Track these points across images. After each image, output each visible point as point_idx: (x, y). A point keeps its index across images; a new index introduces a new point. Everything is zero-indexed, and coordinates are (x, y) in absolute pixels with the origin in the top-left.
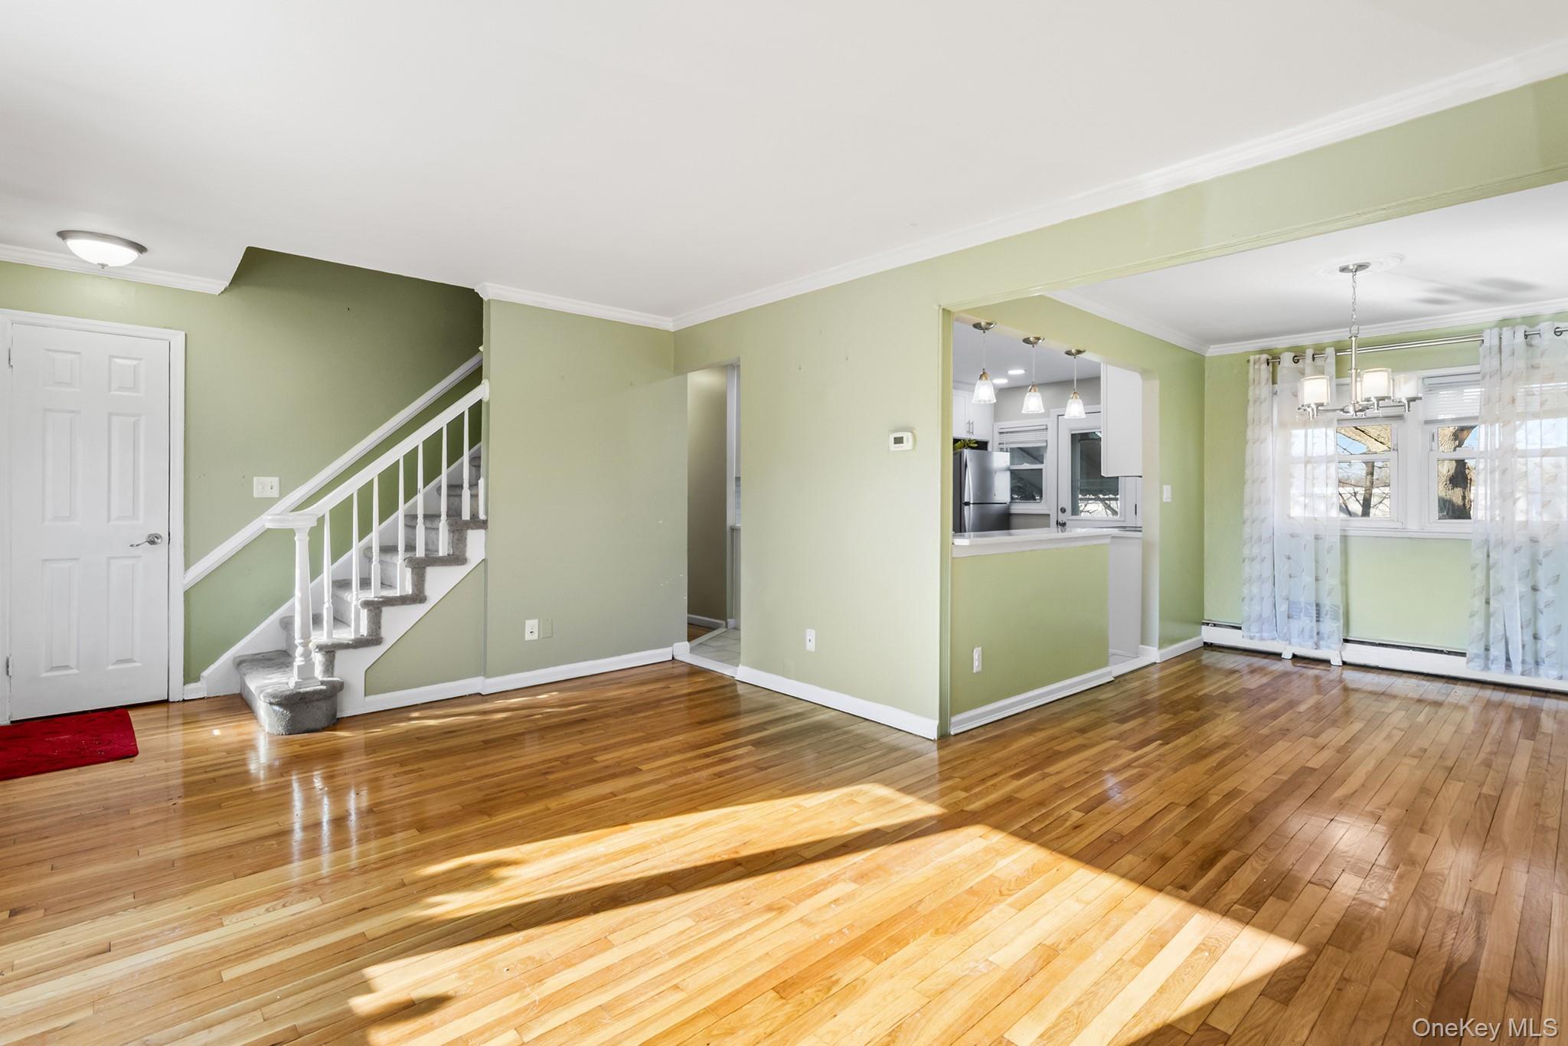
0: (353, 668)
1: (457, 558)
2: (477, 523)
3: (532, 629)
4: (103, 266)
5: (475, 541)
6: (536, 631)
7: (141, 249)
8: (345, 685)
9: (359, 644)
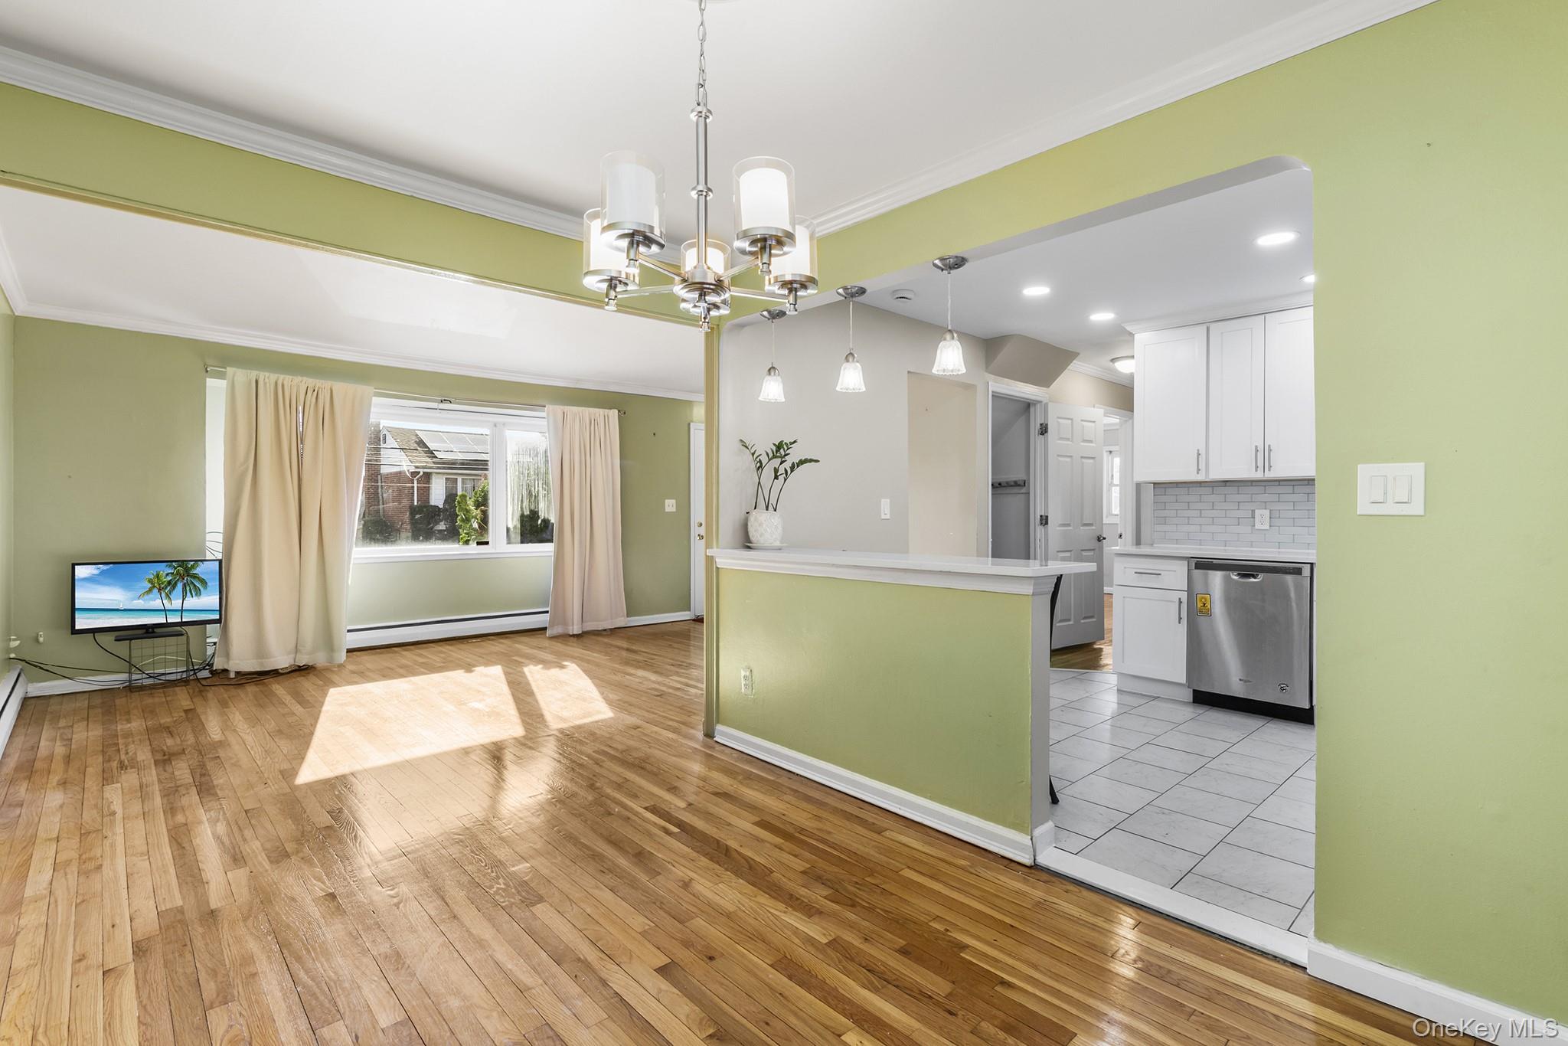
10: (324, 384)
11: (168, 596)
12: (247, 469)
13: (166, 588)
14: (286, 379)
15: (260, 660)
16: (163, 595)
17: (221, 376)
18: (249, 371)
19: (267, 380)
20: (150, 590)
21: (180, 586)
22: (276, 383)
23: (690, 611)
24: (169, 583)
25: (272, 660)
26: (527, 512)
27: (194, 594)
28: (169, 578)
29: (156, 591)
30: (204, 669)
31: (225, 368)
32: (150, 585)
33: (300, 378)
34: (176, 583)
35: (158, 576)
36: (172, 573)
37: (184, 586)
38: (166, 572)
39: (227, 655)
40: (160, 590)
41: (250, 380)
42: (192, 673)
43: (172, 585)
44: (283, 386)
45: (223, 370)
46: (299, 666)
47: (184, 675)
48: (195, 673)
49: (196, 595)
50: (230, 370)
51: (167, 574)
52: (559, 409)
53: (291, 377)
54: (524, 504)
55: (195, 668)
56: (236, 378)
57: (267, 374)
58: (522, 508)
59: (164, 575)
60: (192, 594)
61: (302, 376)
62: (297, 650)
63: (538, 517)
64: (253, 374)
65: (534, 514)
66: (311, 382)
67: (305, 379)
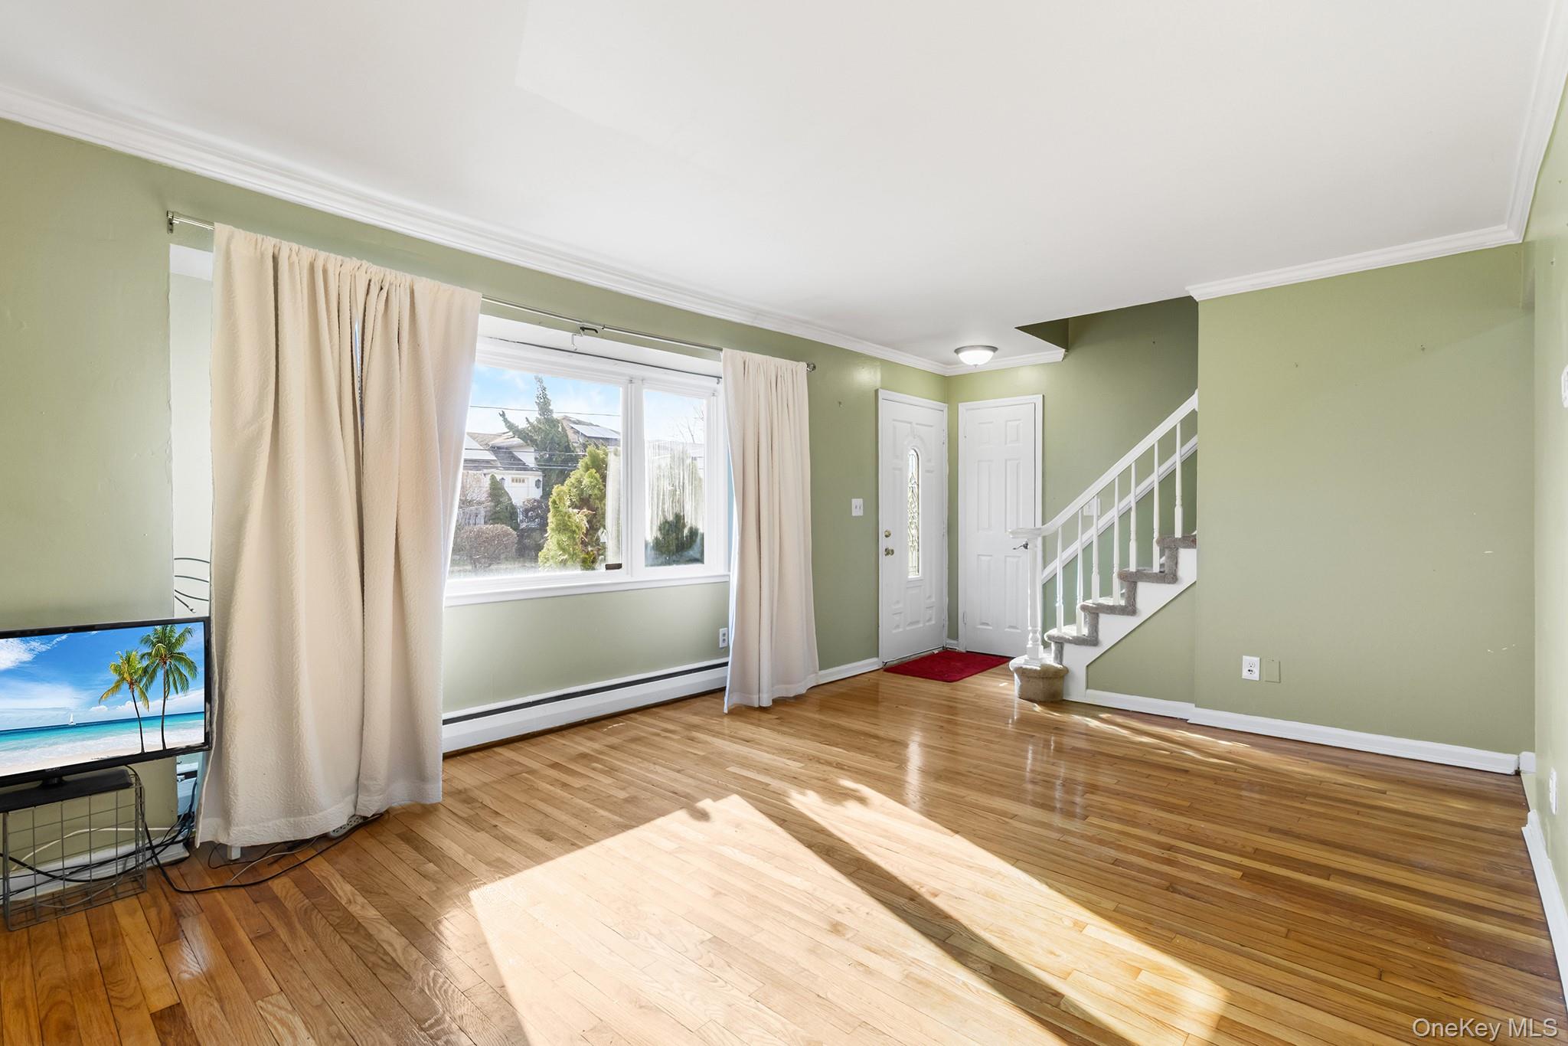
0: (1077, 660)
1: (1169, 576)
2: (1189, 541)
3: (1251, 668)
4: (976, 365)
5: (1187, 559)
6: (1256, 671)
7: (994, 349)
8: (1070, 674)
9: (1079, 641)
10: (399, 279)
11: (143, 695)
12: (260, 433)
13: (141, 680)
14: (330, 260)
15: (292, 820)
16: (137, 693)
17: (202, 240)
18: (260, 236)
19: (294, 258)
20: (118, 686)
21: (160, 674)
22: (312, 268)
23: (878, 656)
24: (145, 670)
25: (316, 817)
26: (671, 518)
27: (179, 689)
28: (145, 663)
29: (125, 686)
30: (173, 842)
31: (212, 224)
32: (117, 677)
33: (355, 262)
34: (154, 671)
35: (128, 660)
36: (150, 654)
37: (167, 674)
38: (140, 654)
39: (225, 813)
40: (131, 684)
41: (262, 255)
42: (148, 854)
43: (148, 673)
44: (325, 272)
45: (209, 228)
46: (365, 818)
47: (131, 863)
48: (155, 855)
49: (182, 689)
50: (222, 230)
51: (143, 656)
52: (739, 355)
53: (340, 257)
54: (666, 506)
55: (154, 843)
56: (232, 247)
57: (295, 246)
58: (663, 511)
59: (138, 657)
60: (176, 688)
61: (360, 258)
62: (358, 786)
63: (684, 526)
64: (269, 243)
65: (679, 519)
66: (375, 271)
67: (365, 264)
